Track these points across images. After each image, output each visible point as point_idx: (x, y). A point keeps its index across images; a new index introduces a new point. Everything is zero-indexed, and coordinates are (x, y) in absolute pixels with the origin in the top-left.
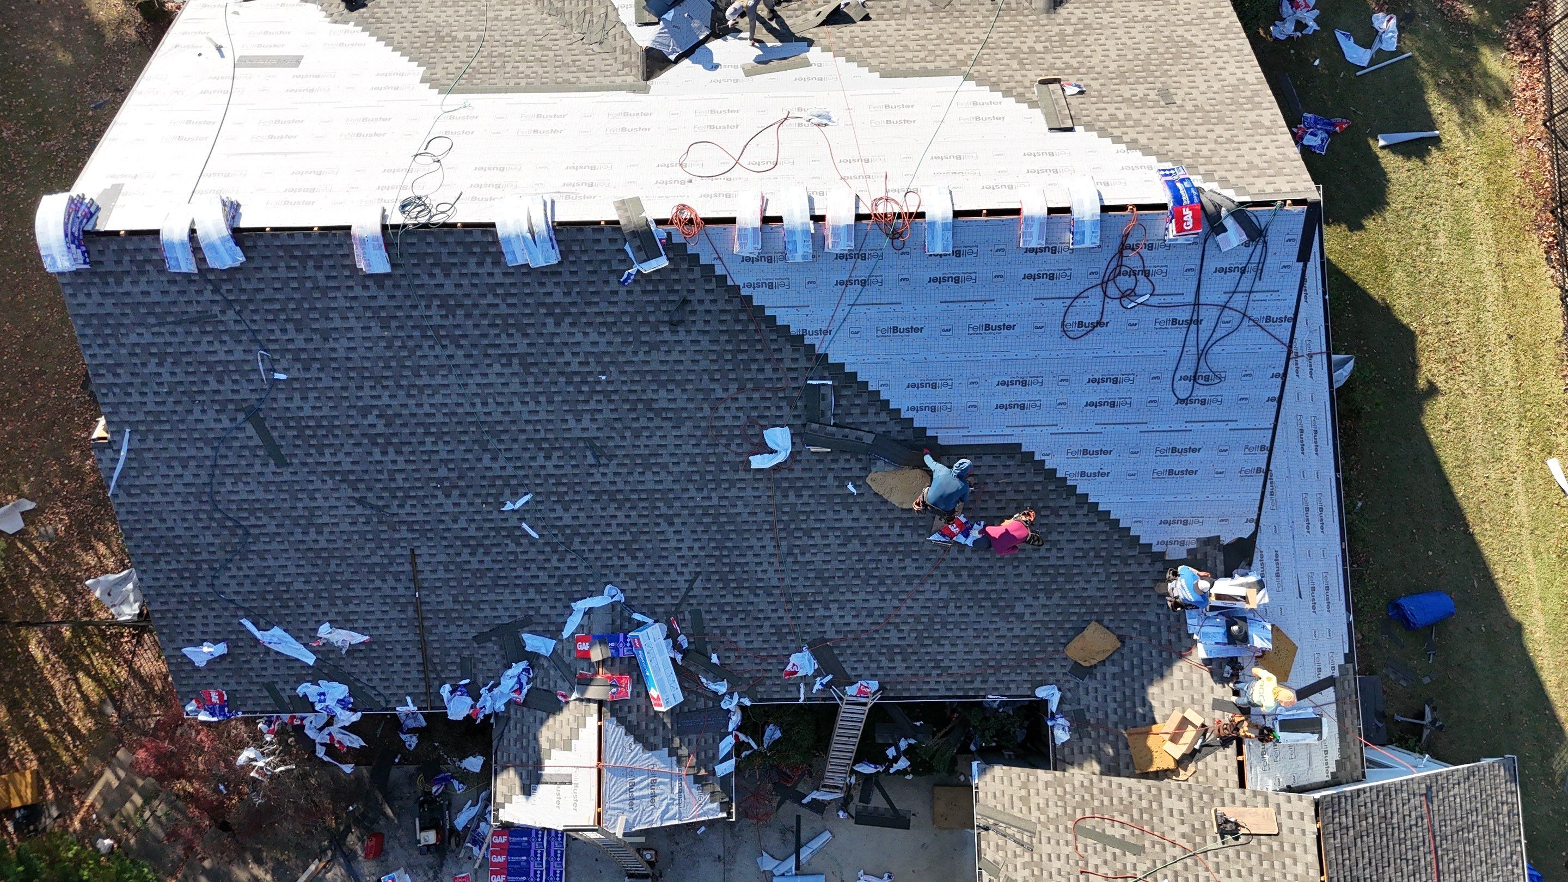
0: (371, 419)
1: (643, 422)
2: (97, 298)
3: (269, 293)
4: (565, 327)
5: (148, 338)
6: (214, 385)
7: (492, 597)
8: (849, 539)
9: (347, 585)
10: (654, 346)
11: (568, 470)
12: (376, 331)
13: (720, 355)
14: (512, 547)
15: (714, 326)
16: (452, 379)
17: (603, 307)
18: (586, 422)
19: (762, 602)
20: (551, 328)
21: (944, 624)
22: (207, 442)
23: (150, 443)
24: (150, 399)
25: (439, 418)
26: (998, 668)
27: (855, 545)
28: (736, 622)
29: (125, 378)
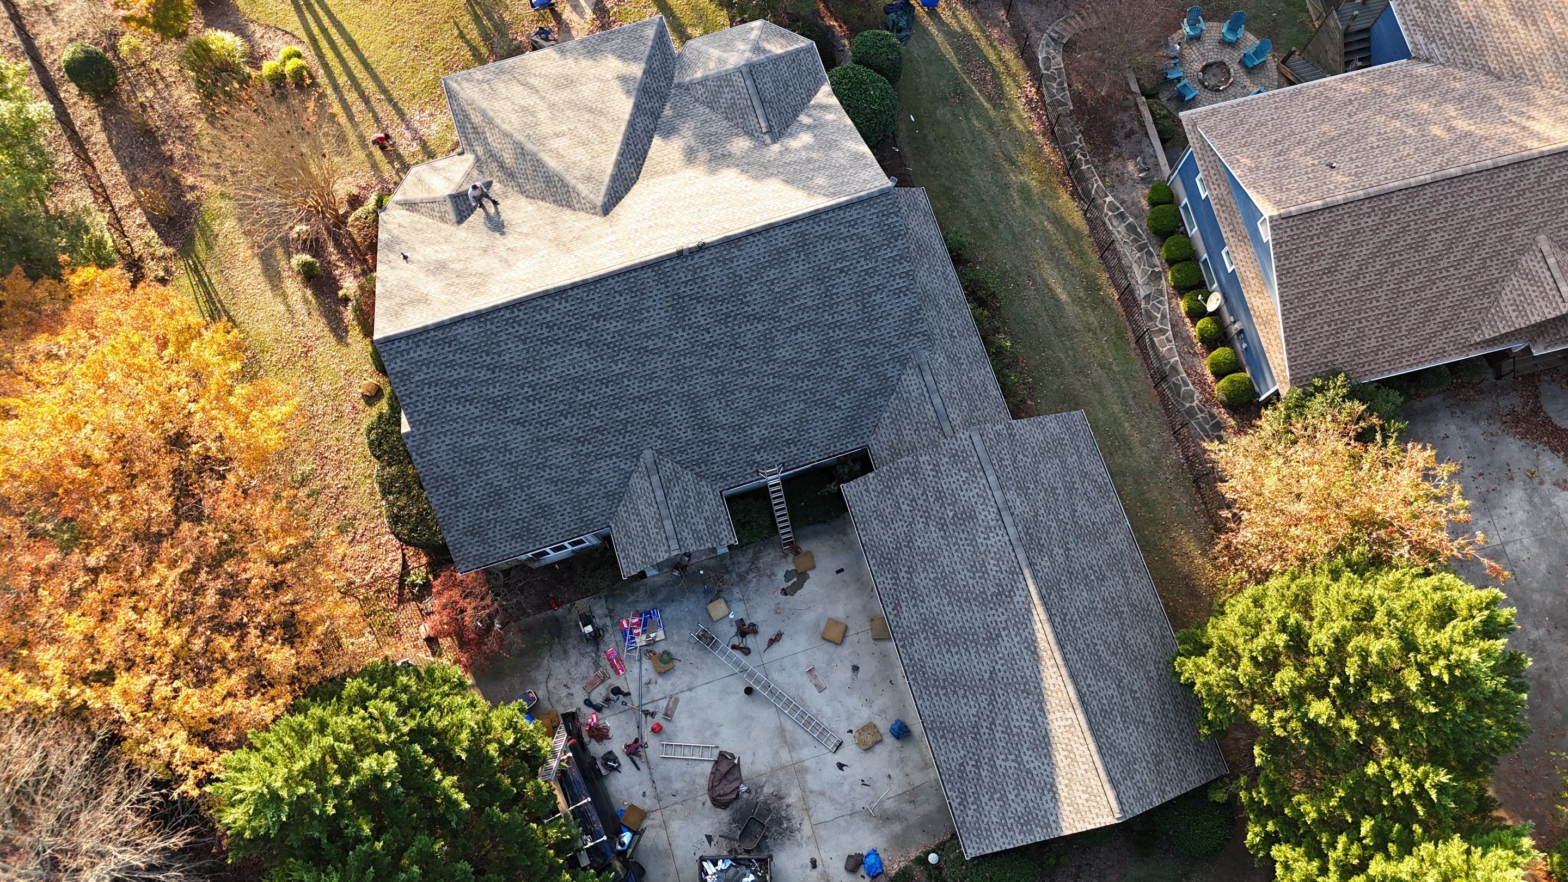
0: (526, 389)
1: (645, 358)
2: (399, 363)
3: (473, 341)
4: (601, 323)
5: (423, 376)
6: (454, 391)
7: (596, 466)
8: (751, 390)
9: (527, 479)
10: (641, 321)
11: (617, 391)
12: (521, 347)
13: (670, 317)
14: (600, 437)
15: (665, 305)
16: (558, 360)
17: (616, 309)
18: (620, 365)
19: (721, 434)
20: (595, 325)
21: (807, 421)
22: (455, 420)
23: (429, 428)
24: (427, 405)
25: (556, 381)
26: (839, 437)
27: (755, 393)
28: (712, 448)
29: (415, 399)
